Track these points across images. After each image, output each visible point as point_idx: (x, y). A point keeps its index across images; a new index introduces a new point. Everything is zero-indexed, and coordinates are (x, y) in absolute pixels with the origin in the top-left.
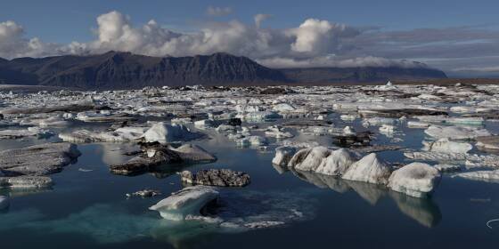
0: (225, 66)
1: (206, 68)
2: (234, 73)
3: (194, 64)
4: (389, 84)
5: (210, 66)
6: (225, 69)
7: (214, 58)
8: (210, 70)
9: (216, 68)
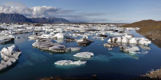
0: (17, 17)
1: (13, 17)
2: (19, 19)
3: (10, 16)
4: (63, 24)
5: (14, 17)
6: (17, 18)
7: (15, 15)
8: (13, 18)
9: (15, 18)
